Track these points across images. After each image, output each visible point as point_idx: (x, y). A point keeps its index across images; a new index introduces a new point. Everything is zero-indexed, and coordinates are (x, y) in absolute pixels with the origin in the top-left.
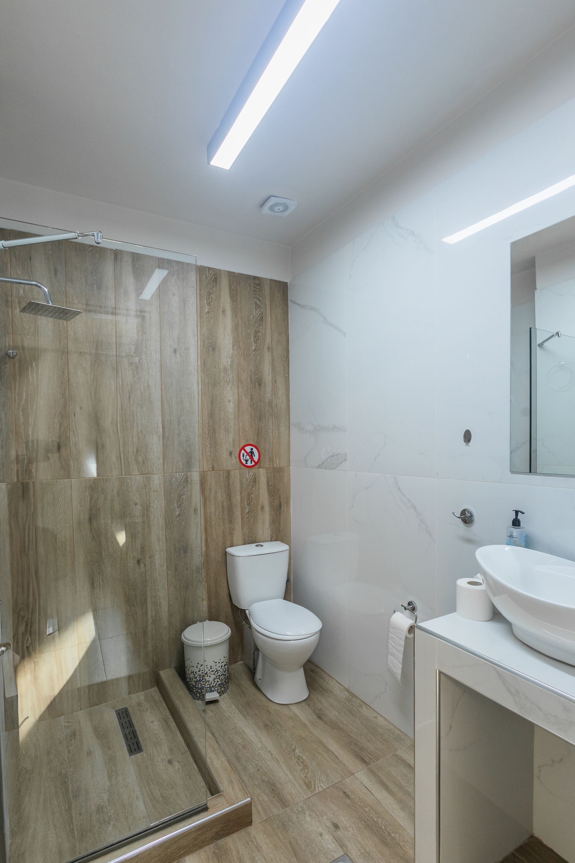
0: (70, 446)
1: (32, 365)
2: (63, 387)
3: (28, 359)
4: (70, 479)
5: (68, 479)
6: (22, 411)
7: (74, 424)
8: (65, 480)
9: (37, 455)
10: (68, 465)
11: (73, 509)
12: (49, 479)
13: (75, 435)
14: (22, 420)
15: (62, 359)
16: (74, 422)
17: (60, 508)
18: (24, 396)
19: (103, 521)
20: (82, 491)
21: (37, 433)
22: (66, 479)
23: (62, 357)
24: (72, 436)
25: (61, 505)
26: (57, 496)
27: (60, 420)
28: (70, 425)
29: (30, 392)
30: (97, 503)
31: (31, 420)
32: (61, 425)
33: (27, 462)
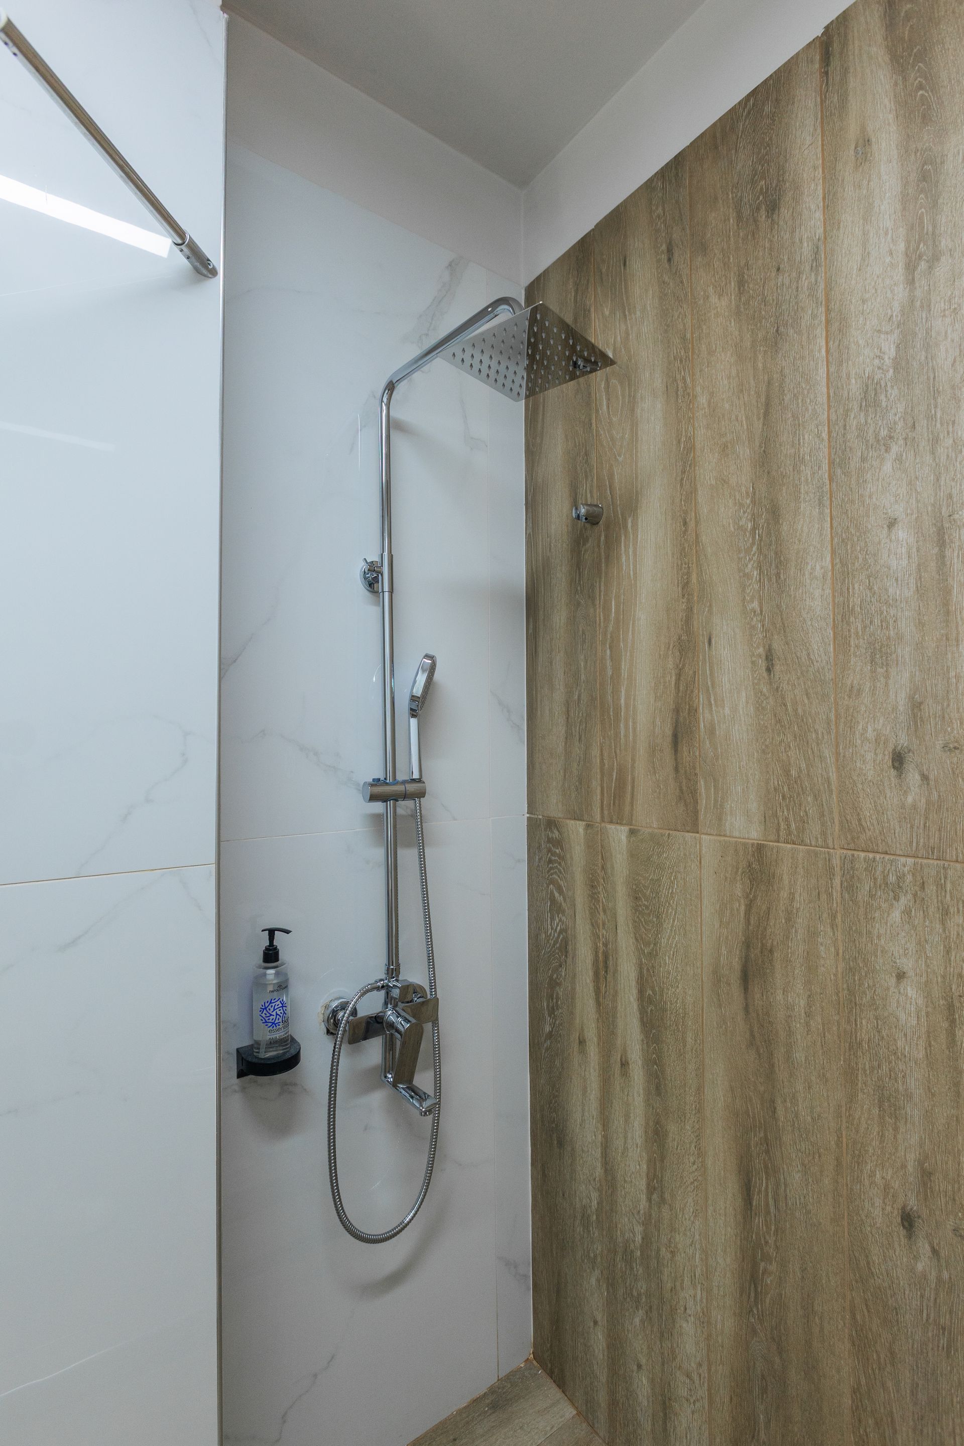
0: (699, 737)
1: (626, 527)
2: (684, 565)
3: (620, 516)
4: (698, 833)
5: (694, 835)
6: (610, 647)
7: (708, 668)
8: (687, 834)
9: (633, 760)
10: (695, 791)
11: (704, 928)
12: (655, 826)
13: (710, 702)
14: (610, 672)
15: (682, 485)
16: (708, 664)
17: (675, 914)
18: (613, 610)
19: (780, 997)
20: (726, 878)
21: (634, 699)
22: (688, 832)
23: (682, 479)
24: (703, 706)
25: (677, 905)
26: (670, 878)
27: (678, 661)
28: (699, 673)
29: (622, 596)
30: (765, 929)
31: (625, 666)
32: (680, 675)
33: (616, 776)
